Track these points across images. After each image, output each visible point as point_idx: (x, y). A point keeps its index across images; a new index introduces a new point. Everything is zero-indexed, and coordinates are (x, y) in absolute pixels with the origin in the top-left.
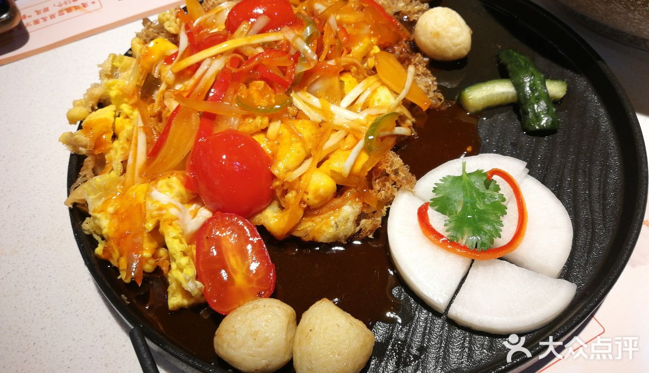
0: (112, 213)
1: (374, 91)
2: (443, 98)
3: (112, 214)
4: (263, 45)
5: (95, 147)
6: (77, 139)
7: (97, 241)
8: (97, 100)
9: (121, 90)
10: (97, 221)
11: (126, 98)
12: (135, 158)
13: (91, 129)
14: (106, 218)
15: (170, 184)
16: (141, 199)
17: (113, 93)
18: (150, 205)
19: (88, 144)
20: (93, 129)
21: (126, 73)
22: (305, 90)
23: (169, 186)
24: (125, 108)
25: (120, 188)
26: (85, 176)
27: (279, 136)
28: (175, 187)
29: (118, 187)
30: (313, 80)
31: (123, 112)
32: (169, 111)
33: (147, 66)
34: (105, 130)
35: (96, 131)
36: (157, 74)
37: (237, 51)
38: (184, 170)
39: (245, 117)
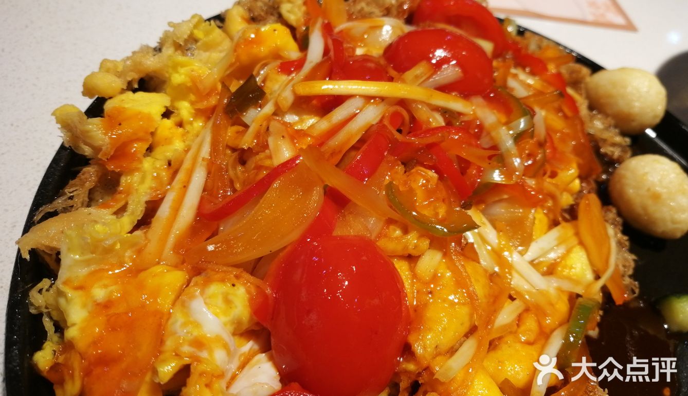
0: (98, 302)
1: (569, 251)
2: (637, 291)
3: (98, 305)
4: (444, 112)
5: (113, 158)
6: (88, 132)
7: (46, 332)
8: (142, 75)
9: (194, 80)
10: (62, 301)
11: (194, 94)
12: (176, 209)
13: (120, 124)
14: (84, 306)
15: (231, 297)
16: (164, 302)
17: (178, 78)
18: (179, 324)
19: (104, 148)
20: (124, 124)
21: (207, 54)
22: (481, 208)
23: (228, 301)
24: (185, 109)
25: (131, 257)
26: (71, 198)
27: (435, 278)
28: (236, 307)
29: (128, 254)
30: (497, 199)
31: (179, 114)
32: (270, 157)
33: (244, 58)
34: (141, 134)
35: (125, 130)
36: (261, 80)
37: (403, 103)
38: (262, 279)
39: (390, 222)
